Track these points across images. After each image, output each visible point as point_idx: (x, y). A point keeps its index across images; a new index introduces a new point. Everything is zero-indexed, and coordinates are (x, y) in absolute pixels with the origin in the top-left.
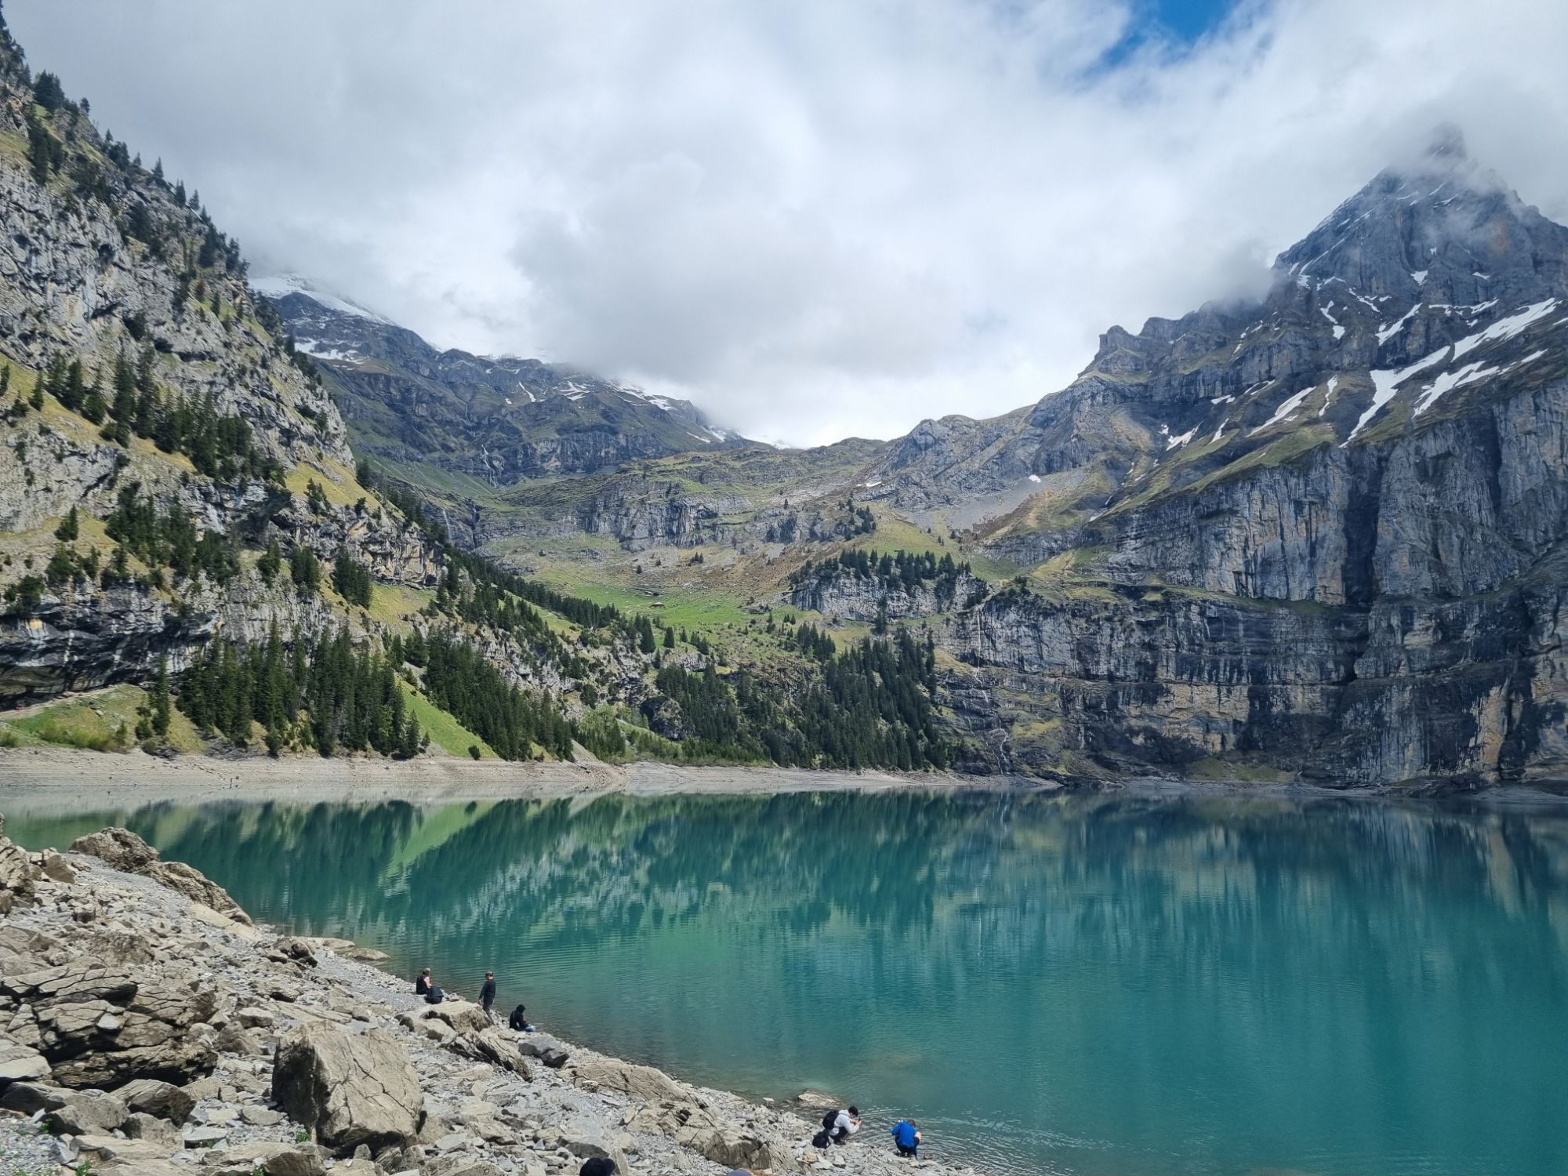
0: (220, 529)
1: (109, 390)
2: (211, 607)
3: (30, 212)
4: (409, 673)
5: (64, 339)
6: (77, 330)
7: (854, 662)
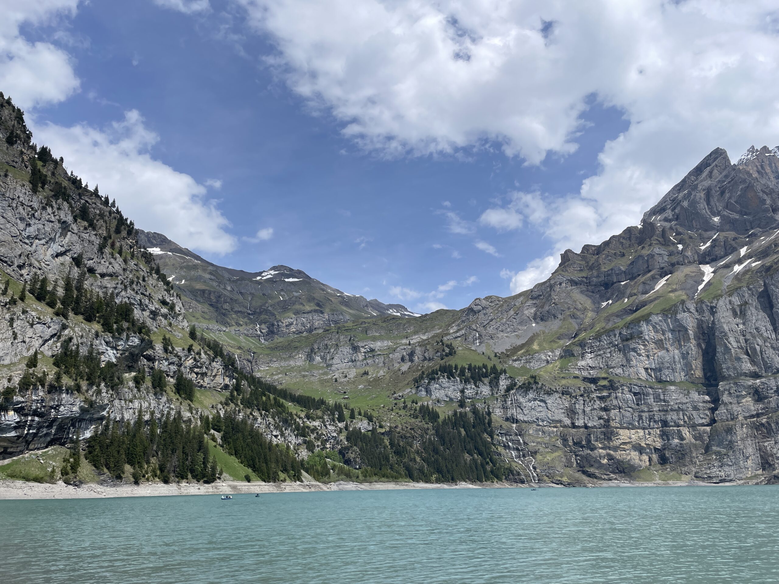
0: (114, 360)
1: (61, 292)
2: (106, 402)
3: (28, 206)
4: (213, 435)
5: (40, 267)
6: (47, 263)
7: (450, 423)
